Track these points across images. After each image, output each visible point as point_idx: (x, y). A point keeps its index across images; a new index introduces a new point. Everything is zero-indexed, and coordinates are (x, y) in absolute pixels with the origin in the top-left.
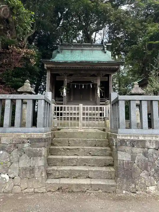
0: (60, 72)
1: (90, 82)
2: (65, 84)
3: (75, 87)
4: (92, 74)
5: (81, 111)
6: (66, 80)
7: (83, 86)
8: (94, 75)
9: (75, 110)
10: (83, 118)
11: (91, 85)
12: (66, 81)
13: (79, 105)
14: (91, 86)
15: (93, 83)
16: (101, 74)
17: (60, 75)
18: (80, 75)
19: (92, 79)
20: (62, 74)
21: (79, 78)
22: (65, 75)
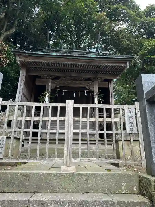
0: (41, 74)
1: (84, 88)
2: (48, 90)
3: (63, 94)
4: (86, 78)
6: (50, 84)
7: (74, 94)
8: (89, 80)
10: (74, 134)
11: (85, 92)
12: (50, 86)
14: (86, 94)
15: (88, 89)
16: (99, 78)
17: (42, 77)
18: (70, 78)
19: (86, 84)
20: (45, 76)
21: (69, 82)
22: (49, 77)
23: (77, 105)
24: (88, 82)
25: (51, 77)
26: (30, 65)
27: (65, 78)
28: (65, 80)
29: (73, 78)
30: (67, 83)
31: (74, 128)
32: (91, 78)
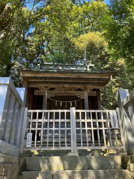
0: (39, 86)
4: (78, 89)
5: (73, 120)
6: (46, 94)
9: (63, 117)
12: (46, 96)
13: (69, 109)
16: (88, 88)
17: (39, 89)
18: (63, 89)
19: (77, 94)
20: (42, 87)
21: (63, 92)
22: (46, 89)
23: (78, 111)
24: (79, 91)
25: (47, 89)
26: (30, 79)
27: (59, 89)
28: (60, 90)
29: (66, 89)
30: (61, 93)
31: (77, 127)
32: (81, 88)
